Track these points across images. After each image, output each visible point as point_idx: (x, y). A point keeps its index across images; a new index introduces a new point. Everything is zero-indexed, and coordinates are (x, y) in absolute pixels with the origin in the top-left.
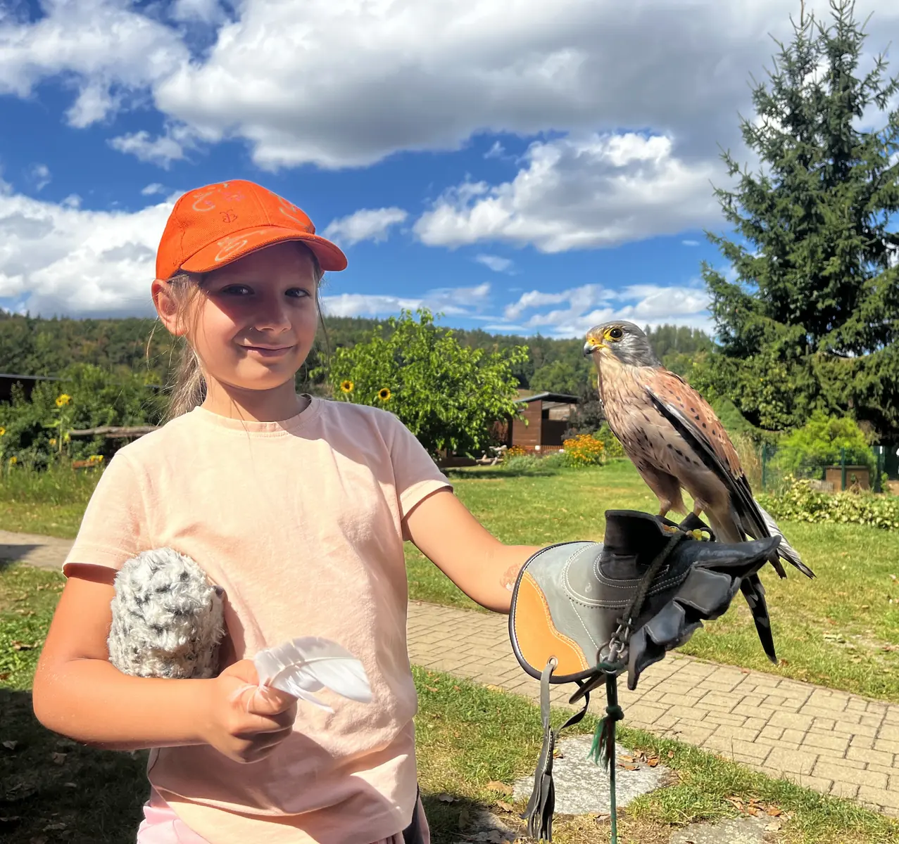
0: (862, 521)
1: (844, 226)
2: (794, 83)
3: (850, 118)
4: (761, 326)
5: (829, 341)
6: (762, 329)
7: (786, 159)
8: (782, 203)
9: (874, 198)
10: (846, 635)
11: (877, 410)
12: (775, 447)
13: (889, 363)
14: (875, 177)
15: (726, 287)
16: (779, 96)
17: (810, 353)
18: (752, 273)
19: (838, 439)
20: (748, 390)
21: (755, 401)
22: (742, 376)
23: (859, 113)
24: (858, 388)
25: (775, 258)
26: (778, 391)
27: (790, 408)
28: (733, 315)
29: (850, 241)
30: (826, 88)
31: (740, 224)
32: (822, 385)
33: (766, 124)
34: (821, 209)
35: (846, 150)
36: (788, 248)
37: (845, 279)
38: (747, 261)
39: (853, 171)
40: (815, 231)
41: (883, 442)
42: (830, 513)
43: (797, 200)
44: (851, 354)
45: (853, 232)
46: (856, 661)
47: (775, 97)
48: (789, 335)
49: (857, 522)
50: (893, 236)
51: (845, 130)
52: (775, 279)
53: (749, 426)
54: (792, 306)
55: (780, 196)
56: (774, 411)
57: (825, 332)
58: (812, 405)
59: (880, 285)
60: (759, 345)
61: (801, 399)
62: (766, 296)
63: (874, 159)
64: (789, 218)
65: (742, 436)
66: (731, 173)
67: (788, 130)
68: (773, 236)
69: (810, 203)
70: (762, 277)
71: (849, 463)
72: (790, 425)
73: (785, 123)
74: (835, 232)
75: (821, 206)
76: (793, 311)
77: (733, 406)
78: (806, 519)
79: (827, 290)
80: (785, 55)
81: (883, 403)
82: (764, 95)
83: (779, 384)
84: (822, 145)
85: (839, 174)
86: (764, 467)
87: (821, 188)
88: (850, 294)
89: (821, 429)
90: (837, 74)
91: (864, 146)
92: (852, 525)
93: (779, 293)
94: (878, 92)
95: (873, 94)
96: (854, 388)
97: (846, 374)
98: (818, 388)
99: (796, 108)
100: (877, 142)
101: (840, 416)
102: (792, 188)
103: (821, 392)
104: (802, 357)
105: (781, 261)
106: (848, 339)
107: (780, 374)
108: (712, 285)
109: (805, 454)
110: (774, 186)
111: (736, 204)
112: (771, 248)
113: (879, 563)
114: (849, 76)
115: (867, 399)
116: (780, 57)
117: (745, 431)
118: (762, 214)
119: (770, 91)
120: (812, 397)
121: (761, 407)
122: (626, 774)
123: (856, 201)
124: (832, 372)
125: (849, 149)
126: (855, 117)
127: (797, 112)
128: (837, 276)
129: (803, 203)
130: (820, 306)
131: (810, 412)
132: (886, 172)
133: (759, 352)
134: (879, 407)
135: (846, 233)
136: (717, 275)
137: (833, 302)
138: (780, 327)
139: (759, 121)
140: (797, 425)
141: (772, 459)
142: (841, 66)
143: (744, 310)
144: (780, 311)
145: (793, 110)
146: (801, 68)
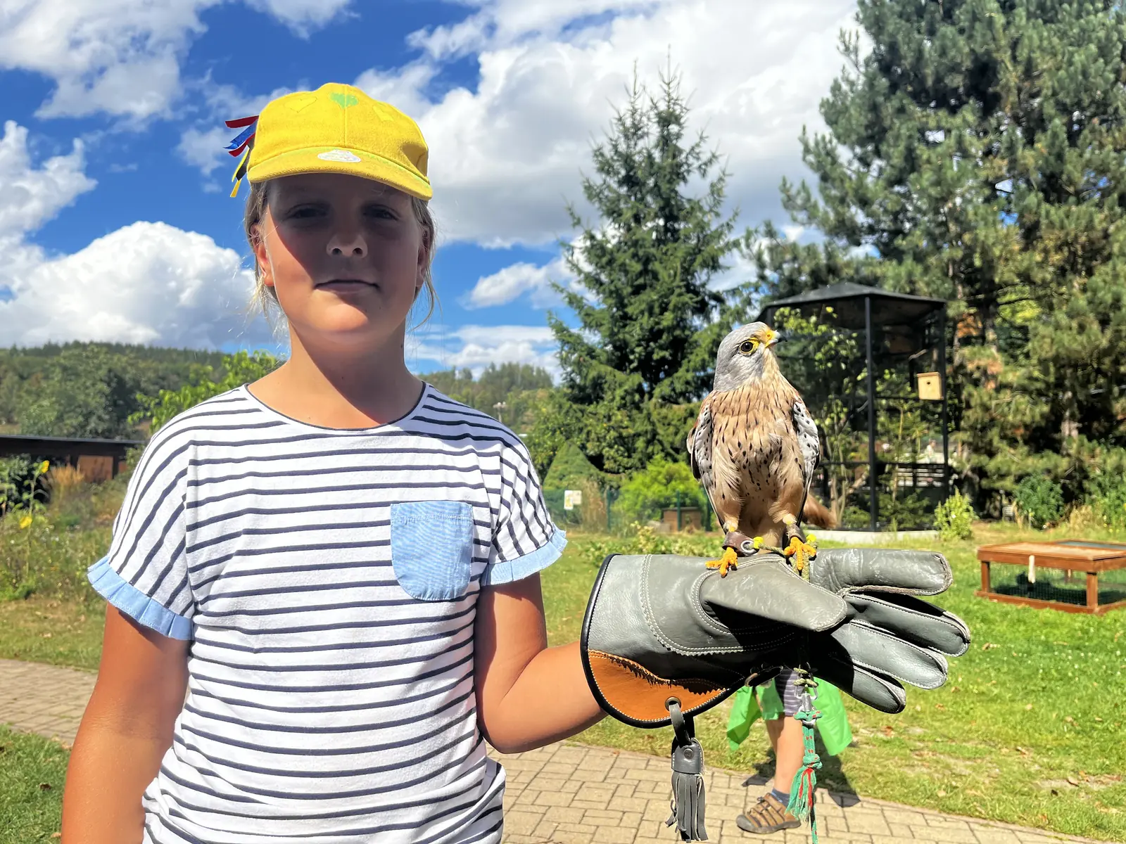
1: (675, 284)
2: (628, 147)
3: (677, 184)
4: (603, 374)
5: (663, 388)
6: (604, 377)
7: (623, 218)
8: (621, 257)
9: (699, 259)
12: (618, 491)
14: (699, 241)
15: (570, 336)
16: (615, 158)
17: (647, 400)
18: (594, 323)
19: (673, 483)
20: (593, 436)
21: (599, 446)
22: (588, 422)
25: (615, 310)
26: (621, 437)
27: (630, 451)
28: (579, 364)
29: (682, 298)
30: (657, 155)
31: (582, 276)
32: (660, 431)
33: (605, 181)
34: (656, 266)
35: (675, 213)
36: (626, 301)
37: (678, 332)
38: (590, 312)
39: (680, 232)
40: (651, 286)
43: (635, 255)
44: (681, 400)
45: (684, 290)
47: (612, 158)
48: (629, 383)
50: (714, 294)
51: (673, 195)
52: (616, 330)
53: (594, 470)
54: (631, 357)
55: (618, 250)
56: (616, 455)
57: (659, 380)
58: (650, 449)
60: (603, 393)
61: (640, 444)
62: (606, 345)
63: (698, 224)
64: (626, 272)
65: (588, 480)
66: (575, 225)
67: (624, 190)
68: (613, 288)
69: (647, 261)
70: (603, 328)
71: (683, 504)
72: (630, 468)
73: (621, 183)
74: (669, 289)
75: (655, 263)
76: (631, 362)
77: (578, 450)
79: (661, 342)
80: (620, 119)
82: (602, 155)
84: (653, 206)
85: (669, 235)
86: (609, 511)
87: (653, 246)
88: (680, 346)
89: (659, 473)
90: (666, 142)
91: (689, 210)
93: (618, 343)
94: (700, 162)
95: (696, 164)
97: (679, 420)
98: (655, 434)
99: (631, 170)
100: (701, 209)
101: (675, 461)
102: (630, 245)
103: (657, 437)
104: (640, 405)
105: (621, 313)
106: (679, 387)
107: (622, 422)
108: (557, 332)
109: (646, 497)
110: (614, 241)
111: (578, 255)
112: (611, 301)
114: (675, 146)
116: (615, 121)
117: (591, 475)
118: (602, 267)
119: (608, 152)
120: (649, 443)
121: (604, 452)
123: (685, 261)
125: (677, 211)
126: (682, 183)
127: (632, 173)
128: (670, 329)
129: (640, 259)
130: (655, 357)
131: (650, 457)
132: (705, 236)
133: (602, 398)
135: (677, 291)
136: (562, 324)
137: (667, 354)
138: (620, 375)
139: (598, 179)
140: (637, 469)
141: (616, 502)
142: (669, 134)
143: (587, 358)
144: (620, 360)
145: (628, 172)
146: (634, 134)
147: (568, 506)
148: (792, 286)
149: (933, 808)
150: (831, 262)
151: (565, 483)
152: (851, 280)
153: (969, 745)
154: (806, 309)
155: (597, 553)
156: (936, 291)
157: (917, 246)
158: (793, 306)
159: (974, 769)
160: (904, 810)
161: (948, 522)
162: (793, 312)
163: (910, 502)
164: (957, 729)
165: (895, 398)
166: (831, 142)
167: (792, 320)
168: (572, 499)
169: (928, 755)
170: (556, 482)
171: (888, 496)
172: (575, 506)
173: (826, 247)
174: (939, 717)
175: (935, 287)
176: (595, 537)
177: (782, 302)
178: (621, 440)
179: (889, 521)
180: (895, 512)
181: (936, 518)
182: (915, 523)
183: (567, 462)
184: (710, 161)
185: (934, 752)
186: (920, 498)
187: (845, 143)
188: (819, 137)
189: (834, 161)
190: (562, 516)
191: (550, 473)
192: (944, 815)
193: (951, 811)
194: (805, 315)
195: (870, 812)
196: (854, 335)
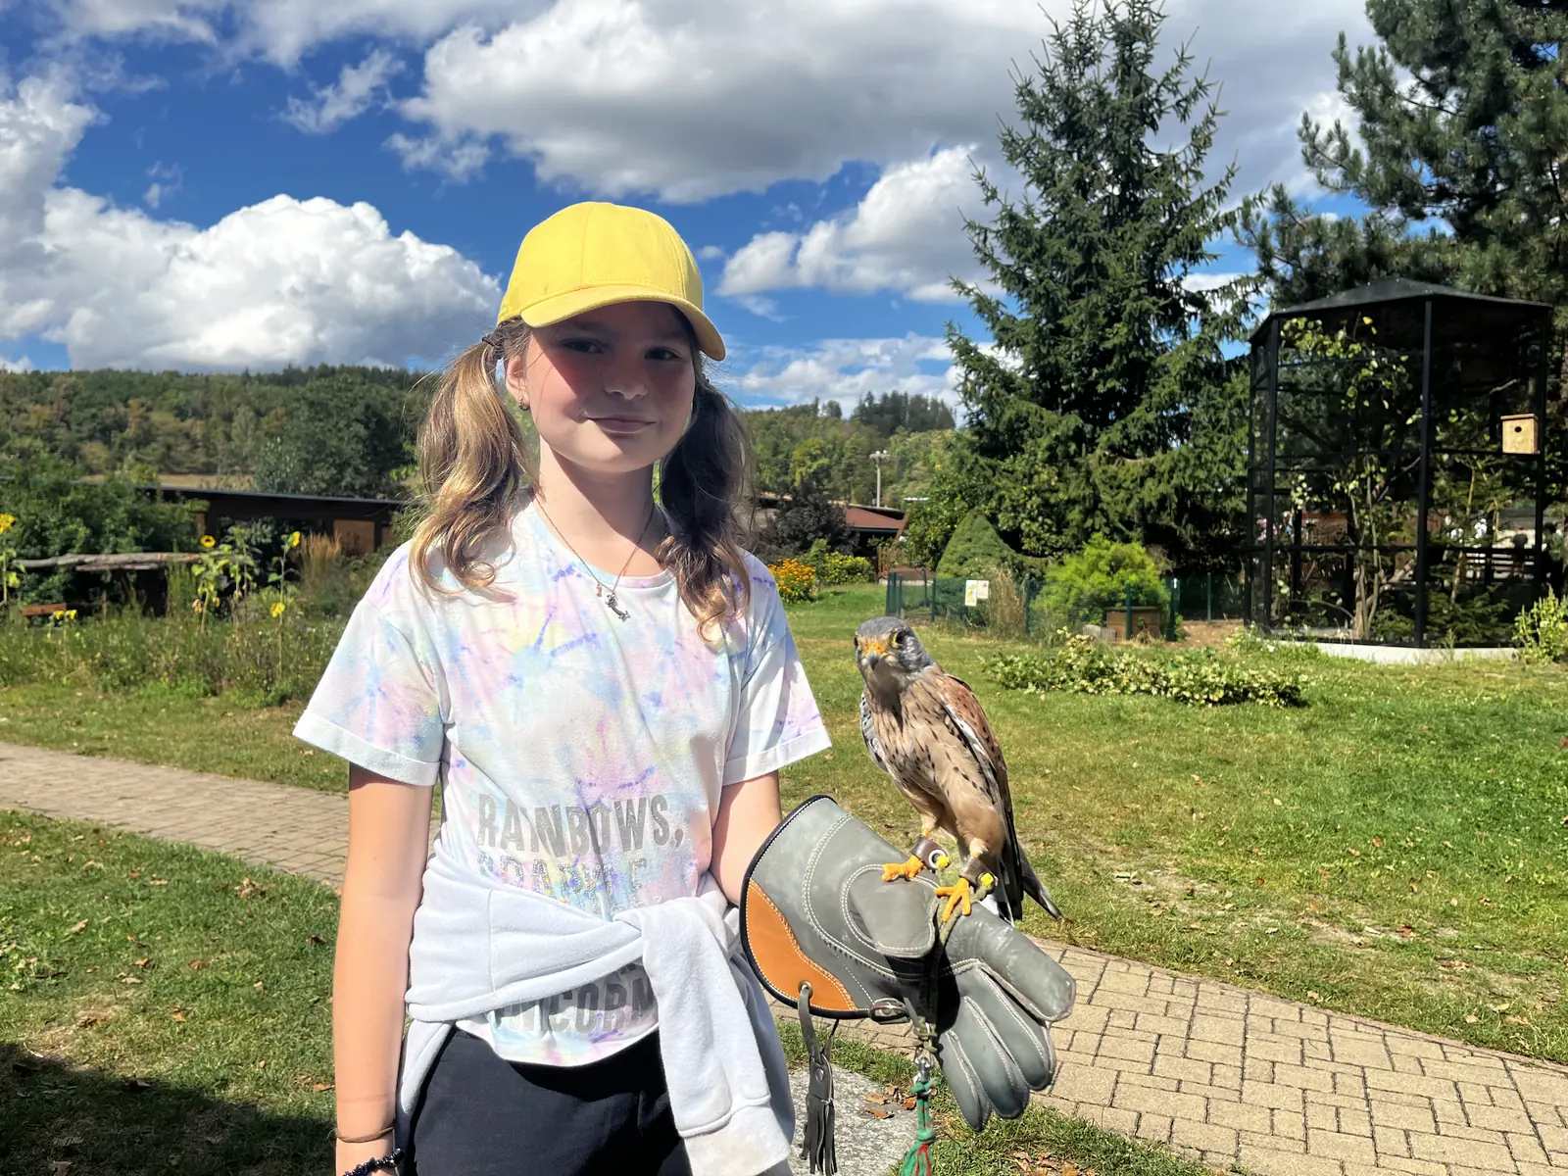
0: (1154, 691)
1: (1134, 282)
2: (1071, 79)
3: (1142, 133)
4: (1024, 414)
5: (1113, 435)
6: (1026, 419)
7: (1061, 185)
8: (1055, 245)
9: (1170, 246)
10: (1142, 870)
11: (1169, 528)
12: (1041, 579)
13: (1185, 468)
14: (1172, 215)
15: (980, 358)
16: (1051, 96)
17: (1087, 452)
18: (1014, 341)
19: (1121, 571)
20: (1007, 503)
21: (1016, 517)
22: (999, 484)
23: (1153, 125)
24: (1147, 500)
25: (1044, 321)
26: (1046, 503)
28: (988, 399)
29: (1139, 303)
30: (1111, 88)
31: (999, 270)
32: (1103, 497)
33: (1034, 132)
34: (1105, 257)
35: (1137, 176)
36: (1060, 309)
37: (1134, 354)
38: (1007, 324)
39: (1144, 206)
40: (1096, 286)
41: (1176, 573)
42: (1114, 681)
43: (1072, 243)
44: (1139, 452)
45: (1143, 290)
46: (1156, 913)
47: (1047, 100)
48: (1061, 427)
49: (1148, 692)
50: (1193, 295)
51: (1135, 148)
52: (1044, 350)
53: (1008, 552)
54: (1064, 388)
55: (1051, 234)
56: (1040, 531)
57: (1105, 424)
58: (1089, 523)
59: (1177, 362)
60: (1023, 441)
61: (1074, 515)
62: (1030, 373)
63: (1170, 192)
64: (1062, 267)
65: (998, 565)
66: (987, 200)
67: (1062, 144)
68: (1042, 292)
69: (1089, 249)
70: (1028, 348)
71: (1135, 602)
72: (1060, 549)
73: (1057, 135)
74: (1122, 290)
75: (1103, 252)
76: (1066, 395)
77: (987, 523)
78: (1084, 690)
79: (1110, 368)
80: (1059, 37)
81: (1178, 520)
82: (1031, 93)
83: (1047, 495)
84: (1105, 168)
85: (1127, 208)
86: (1028, 610)
87: (1104, 226)
88: (1140, 373)
90: (1128, 69)
91: (1160, 171)
92: (1144, 697)
93: (1048, 370)
94: (1179, 97)
95: (1172, 100)
96: (1142, 500)
97: (1133, 481)
98: (1097, 500)
99: (1073, 115)
100: (1177, 168)
101: (1127, 540)
102: (1067, 226)
103: (1100, 506)
104: (1077, 459)
105: (1051, 326)
106: (1134, 432)
107: (1049, 481)
108: (961, 354)
109: (1081, 591)
110: (1044, 221)
111: (993, 241)
112: (1038, 309)
113: (1177, 757)
114: (1141, 74)
115: (1158, 513)
116: (1052, 40)
117: (1004, 559)
118: (1027, 260)
119: (1039, 87)
120: (1088, 513)
121: (1023, 525)
122: (877, 1125)
123: (1148, 248)
124: (1115, 477)
125: (1140, 175)
126: (1149, 131)
127: (1074, 119)
128: (1123, 349)
129: (1080, 249)
130: (1101, 389)
131: (1087, 534)
132: (1185, 208)
133: (1022, 451)
134: (1173, 524)
135: (1134, 293)
136: (967, 342)
137: (1117, 385)
138: (1050, 416)
139: (1024, 129)
140: (1070, 550)
141: (1038, 597)
142: (1131, 58)
143: (1002, 391)
144: (1049, 394)
145: (1069, 119)
146: (1080, 58)
147: (970, 601)
148: (1313, 282)
149: (1457, 1038)
150: (1374, 248)
151: (965, 570)
152: (1405, 272)
153: (1521, 956)
154: (1330, 320)
155: (1007, 669)
156: (1536, 291)
157: (1511, 222)
158: (1311, 315)
159: (1523, 988)
160: (1415, 1038)
161: (1536, 637)
162: (1311, 325)
163: (1479, 604)
164: (1508, 932)
165: (1463, 452)
166: (1383, 61)
167: (1308, 336)
168: (976, 592)
169: (1459, 966)
170: (955, 567)
171: (1443, 595)
172: (980, 602)
173: (1368, 225)
174: (1484, 916)
175: (1536, 283)
176: (1008, 645)
177: (1295, 308)
178: (1047, 508)
179: (1444, 632)
180: (1454, 619)
181: (1516, 630)
182: (1484, 636)
183: (970, 540)
184: (1194, 95)
185: (1468, 961)
186: (1494, 599)
187: (1407, 63)
188: (1365, 52)
189: (1389, 92)
190: (961, 616)
191: (946, 555)
192: (1471, 1047)
193: (1481, 1043)
194: (1330, 330)
195: (1366, 1037)
196: (1404, 358)
